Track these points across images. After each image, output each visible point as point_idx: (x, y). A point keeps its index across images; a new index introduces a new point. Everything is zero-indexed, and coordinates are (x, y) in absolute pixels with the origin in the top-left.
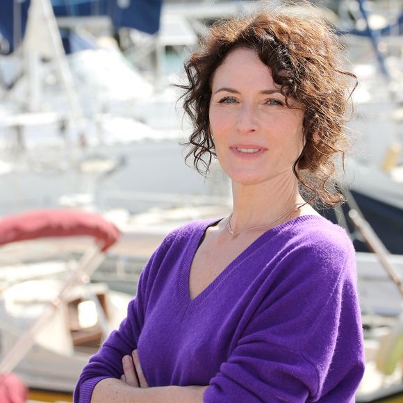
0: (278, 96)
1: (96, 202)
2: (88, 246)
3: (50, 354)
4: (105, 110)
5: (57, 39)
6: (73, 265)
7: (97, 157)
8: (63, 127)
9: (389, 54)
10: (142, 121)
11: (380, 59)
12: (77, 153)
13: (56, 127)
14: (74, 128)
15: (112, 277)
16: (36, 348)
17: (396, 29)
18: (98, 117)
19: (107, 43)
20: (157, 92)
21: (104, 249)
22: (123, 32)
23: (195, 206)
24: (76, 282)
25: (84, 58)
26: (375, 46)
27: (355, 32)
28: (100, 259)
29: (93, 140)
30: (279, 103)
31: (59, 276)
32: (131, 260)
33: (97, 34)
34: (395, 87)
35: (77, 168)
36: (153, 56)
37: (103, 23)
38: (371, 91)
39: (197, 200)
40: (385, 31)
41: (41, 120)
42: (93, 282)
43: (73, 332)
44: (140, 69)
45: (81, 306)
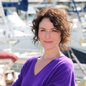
1: (12, 51)
2: (10, 61)
4: (14, 29)
5: (3, 12)
6: (7, 65)
7: (13, 40)
8: (4, 33)
9: (81, 16)
10: (23, 32)
11: (79, 18)
12: (8, 39)
13: (3, 33)
14: (7, 33)
15: (15, 68)
17: (83, 11)
18: (13, 31)
19: (15, 13)
20: (27, 25)
21: (14, 62)
22: (19, 11)
23: (35, 52)
24: (7, 69)
25: (10, 17)
26: (78, 15)
27: (74, 11)
28: (13, 64)
29: (11, 36)
30: (55, 31)
31: (3, 68)
32: (20, 64)
33: (13, 11)
34: (83, 24)
35: (8, 42)
36: (26, 16)
38: (77, 25)
39: (36, 50)
40: (81, 11)
42: (11, 69)
43: (6, 81)
44: (23, 19)
45: (8, 75)
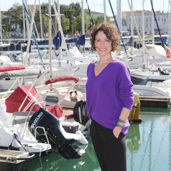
0: (107, 40)
2: (73, 83)
3: (67, 101)
4: (75, 59)
7: (74, 68)
10: (81, 62)
11: (125, 50)
12: (71, 67)
13: (67, 62)
14: (70, 62)
16: (65, 100)
19: (75, 48)
21: (76, 83)
25: (71, 50)
30: (108, 41)
35: (71, 70)
37: (74, 43)
38: (124, 56)
40: (126, 45)
41: (64, 61)
42: (74, 89)
43: (71, 98)
45: (72, 93)
